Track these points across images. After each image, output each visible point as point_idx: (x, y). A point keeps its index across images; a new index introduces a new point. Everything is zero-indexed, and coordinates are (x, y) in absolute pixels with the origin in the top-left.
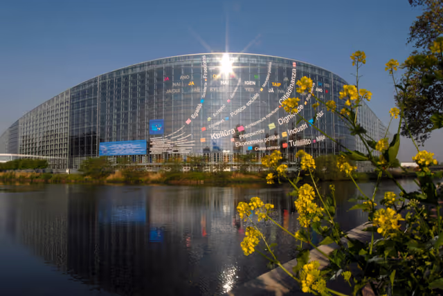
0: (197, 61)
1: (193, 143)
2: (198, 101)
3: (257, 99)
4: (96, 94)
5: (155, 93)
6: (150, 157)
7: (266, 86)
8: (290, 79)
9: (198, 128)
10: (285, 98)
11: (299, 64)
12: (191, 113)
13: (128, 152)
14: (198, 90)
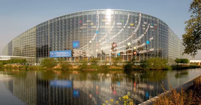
0: (94, 13)
1: (93, 52)
2: (95, 32)
3: (123, 31)
4: (47, 28)
5: (75, 29)
6: (73, 58)
7: (127, 25)
8: (138, 22)
9: (95, 45)
10: (136, 31)
11: (142, 14)
12: (91, 38)
13: (63, 56)
14: (95, 27)
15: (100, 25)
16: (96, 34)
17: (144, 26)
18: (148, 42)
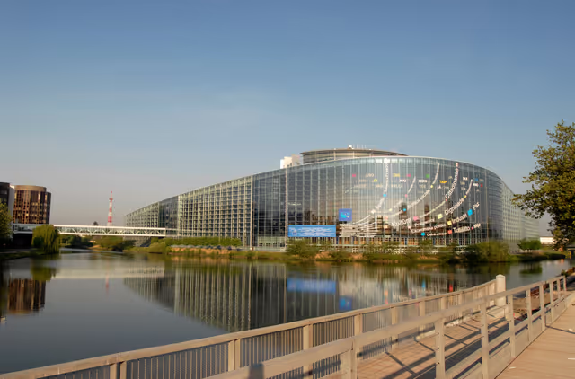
2: (381, 194)
3: (428, 194)
6: (339, 240)
7: (435, 184)
8: (453, 177)
10: (450, 193)
11: (460, 164)
12: (374, 205)
13: (318, 235)
14: (381, 186)
15: (390, 183)
16: (383, 199)
17: (463, 184)
18: (470, 212)
